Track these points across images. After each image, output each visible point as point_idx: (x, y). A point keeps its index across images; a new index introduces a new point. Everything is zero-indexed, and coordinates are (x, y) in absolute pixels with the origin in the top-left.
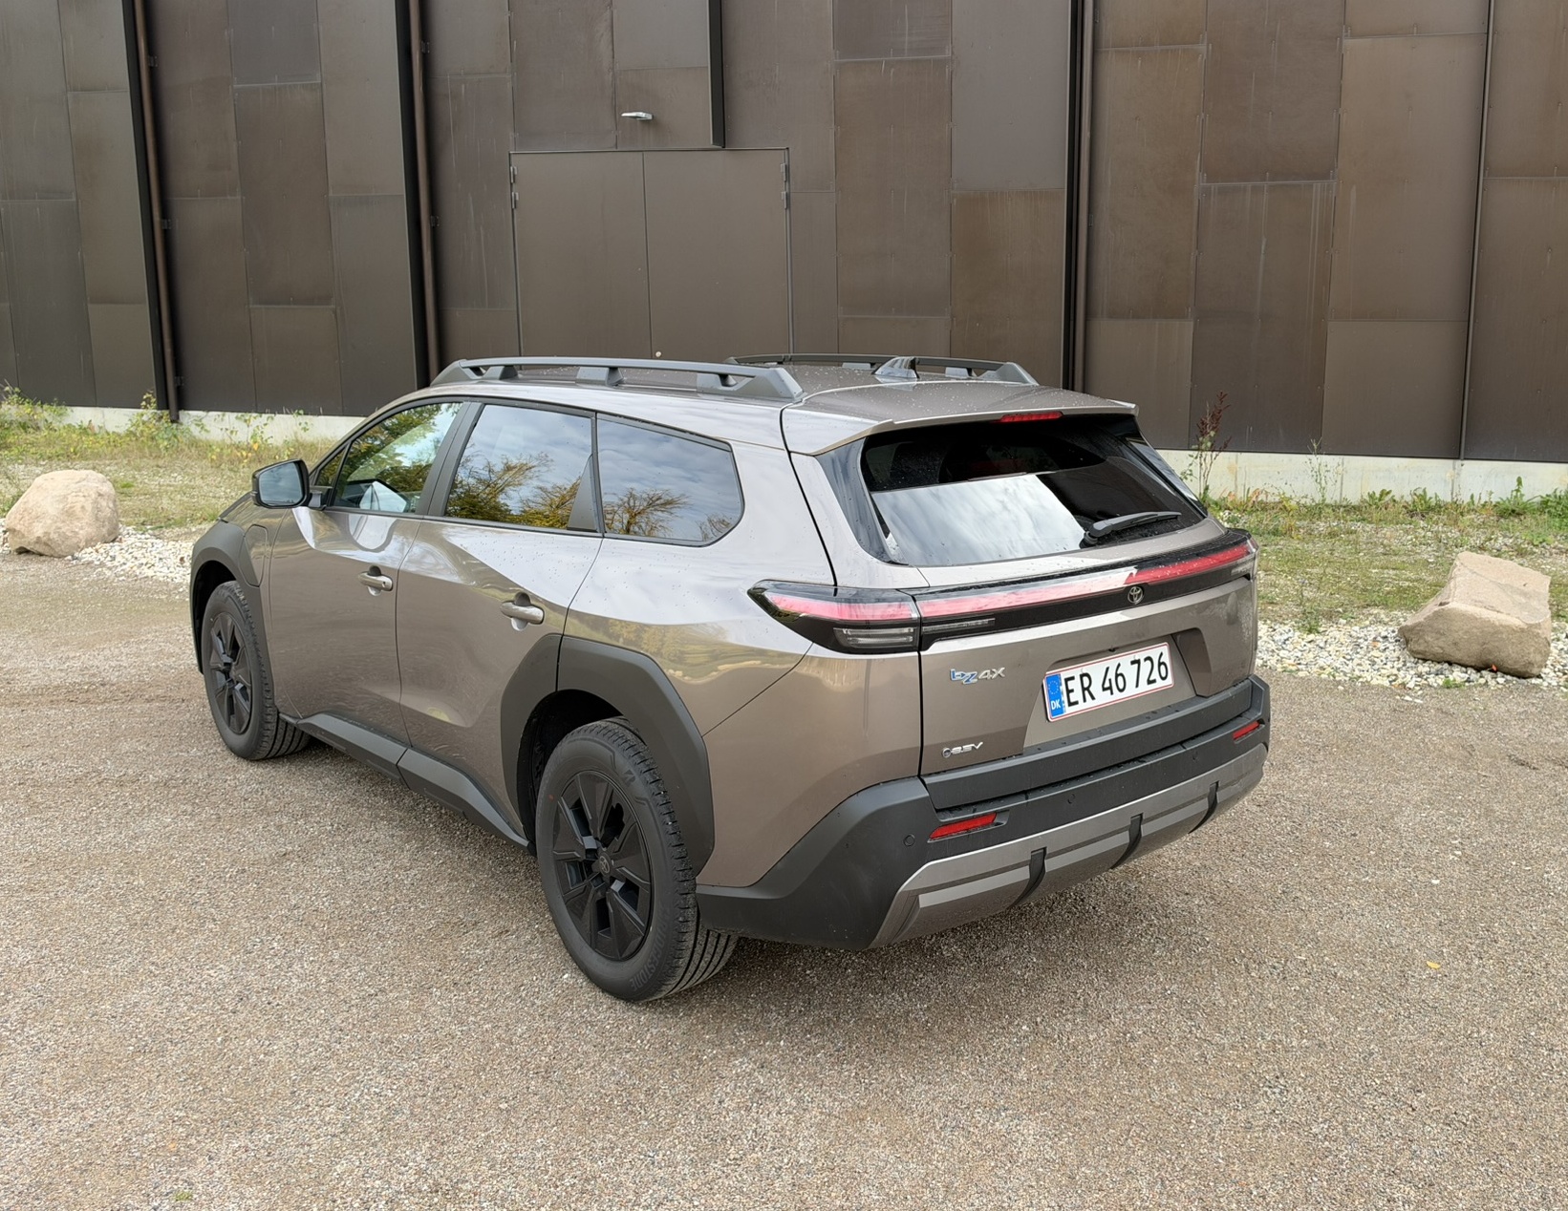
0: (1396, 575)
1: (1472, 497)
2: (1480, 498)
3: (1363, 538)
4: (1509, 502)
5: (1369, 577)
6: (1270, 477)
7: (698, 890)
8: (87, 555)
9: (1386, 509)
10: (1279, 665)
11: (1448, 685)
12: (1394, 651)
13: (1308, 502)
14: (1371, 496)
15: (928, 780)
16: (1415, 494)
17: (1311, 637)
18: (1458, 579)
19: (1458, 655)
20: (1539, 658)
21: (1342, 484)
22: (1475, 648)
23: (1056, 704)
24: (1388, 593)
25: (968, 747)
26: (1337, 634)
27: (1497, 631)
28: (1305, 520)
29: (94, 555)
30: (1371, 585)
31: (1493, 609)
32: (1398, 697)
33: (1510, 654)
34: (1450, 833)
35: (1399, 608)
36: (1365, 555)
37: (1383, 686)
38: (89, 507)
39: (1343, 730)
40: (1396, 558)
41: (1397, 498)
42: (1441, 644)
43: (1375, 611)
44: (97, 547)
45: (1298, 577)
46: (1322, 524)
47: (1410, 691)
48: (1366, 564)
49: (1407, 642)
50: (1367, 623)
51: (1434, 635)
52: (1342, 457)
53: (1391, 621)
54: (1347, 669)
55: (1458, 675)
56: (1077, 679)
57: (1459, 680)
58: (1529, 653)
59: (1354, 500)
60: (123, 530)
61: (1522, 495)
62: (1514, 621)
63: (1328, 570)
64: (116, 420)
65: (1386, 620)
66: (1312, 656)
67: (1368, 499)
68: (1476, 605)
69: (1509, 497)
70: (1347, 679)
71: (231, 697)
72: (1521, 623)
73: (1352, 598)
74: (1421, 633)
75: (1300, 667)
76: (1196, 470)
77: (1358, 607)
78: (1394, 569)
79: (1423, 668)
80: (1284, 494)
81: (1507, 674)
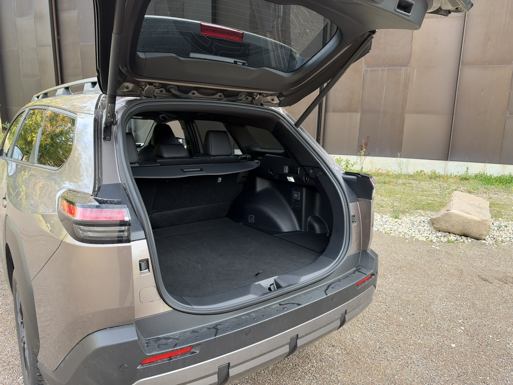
0: (426, 198)
1: (451, 173)
2: (454, 174)
3: (414, 185)
4: (464, 175)
5: (417, 199)
6: (384, 165)
9: (422, 176)
10: (384, 231)
11: (449, 242)
12: (427, 227)
13: (396, 173)
16: (432, 172)
17: (396, 220)
18: (454, 201)
19: (452, 230)
20: (485, 233)
21: (408, 168)
22: (460, 228)
24: (424, 205)
26: (406, 219)
27: (469, 222)
28: (395, 179)
30: (418, 202)
31: (468, 213)
32: (429, 246)
33: (474, 231)
34: (457, 316)
35: (428, 210)
36: (415, 191)
37: (423, 241)
39: (408, 260)
40: (426, 192)
41: (426, 173)
42: (447, 226)
43: (420, 211)
45: (392, 198)
46: (400, 181)
47: (434, 243)
48: (416, 194)
49: (433, 224)
50: (417, 215)
51: (444, 222)
52: (408, 159)
53: (426, 215)
54: (410, 233)
55: (452, 237)
57: (453, 240)
58: (482, 231)
59: (412, 173)
61: (468, 173)
62: (477, 218)
63: (403, 196)
65: (424, 215)
66: (397, 228)
67: (416, 173)
68: (461, 211)
69: (464, 174)
70: (410, 237)
72: (479, 219)
73: (411, 206)
74: (439, 221)
75: (391, 231)
76: (359, 162)
77: (414, 209)
78: (425, 196)
79: (439, 234)
80: (388, 170)
81: (472, 238)
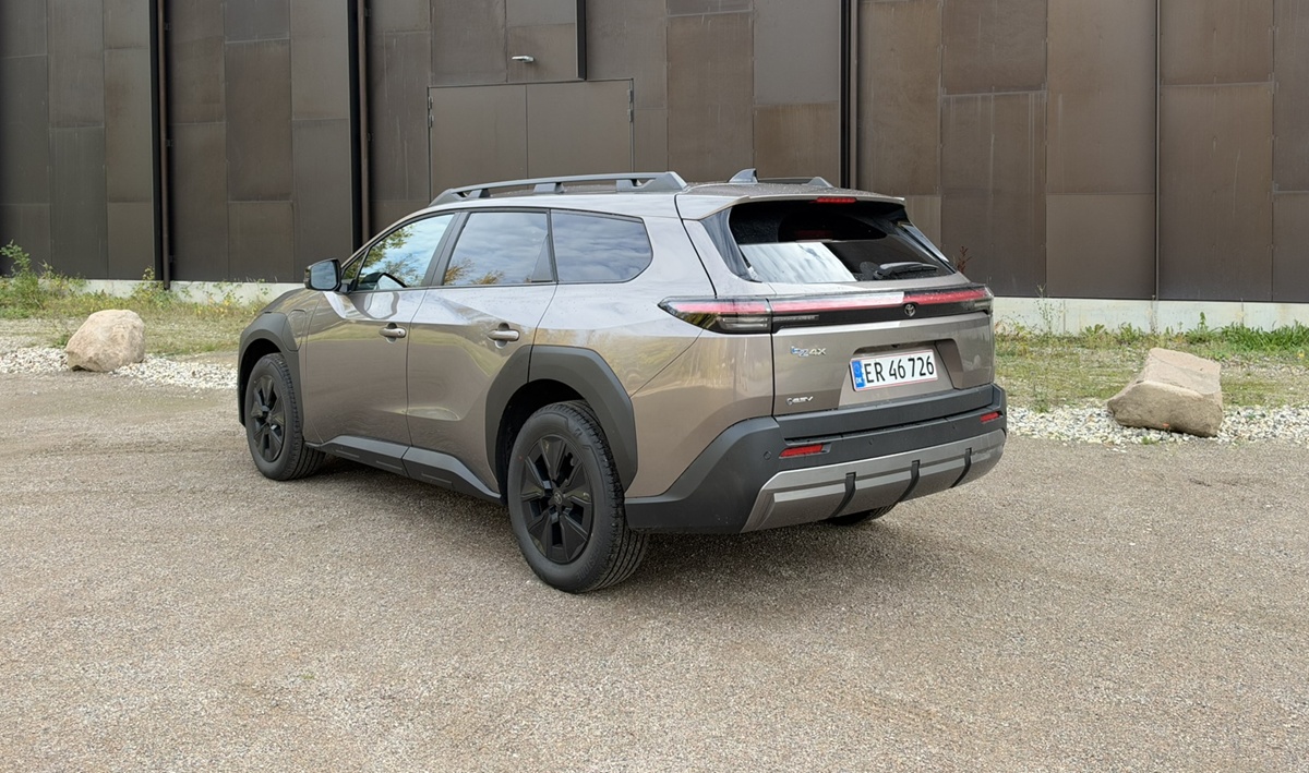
1: (1167, 329)
2: (1173, 330)
3: (1082, 358)
4: (1196, 332)
7: (626, 502)
8: (124, 371)
9: (1100, 339)
10: (1018, 431)
11: (1146, 442)
12: (1105, 421)
13: (1037, 332)
14: (1088, 330)
15: (778, 419)
16: (1123, 328)
17: (1043, 414)
18: (1151, 365)
19: (1152, 421)
20: (1214, 421)
21: (1064, 320)
22: (1165, 415)
23: (860, 380)
25: (803, 399)
26: (1062, 413)
27: (1180, 401)
28: (1036, 346)
29: (129, 371)
30: (1088, 385)
31: (1176, 384)
32: (1108, 450)
33: (1192, 418)
34: (1144, 520)
36: (1084, 368)
37: (1097, 443)
38: (127, 336)
39: (1066, 467)
40: (1108, 369)
41: (1109, 331)
42: (1140, 413)
43: (1092, 399)
44: (131, 365)
46: (1050, 349)
47: (1117, 446)
48: (1085, 373)
49: (1114, 413)
50: (1086, 406)
51: (1133, 406)
52: (1064, 300)
54: (1069, 434)
55: (1153, 435)
56: (873, 365)
57: (1154, 439)
58: (1206, 419)
59: (1075, 333)
60: (147, 356)
61: (1207, 327)
62: (1194, 393)
64: (123, 288)
65: (1099, 403)
66: (1043, 426)
67: (1085, 331)
68: (1164, 382)
69: (1196, 328)
70: (1070, 439)
71: (267, 437)
72: (1198, 394)
73: (1074, 393)
74: (1124, 406)
77: (1078, 398)
79: (1127, 432)
80: (1018, 324)
81: (1189, 434)
